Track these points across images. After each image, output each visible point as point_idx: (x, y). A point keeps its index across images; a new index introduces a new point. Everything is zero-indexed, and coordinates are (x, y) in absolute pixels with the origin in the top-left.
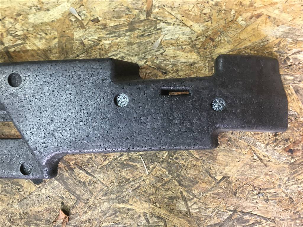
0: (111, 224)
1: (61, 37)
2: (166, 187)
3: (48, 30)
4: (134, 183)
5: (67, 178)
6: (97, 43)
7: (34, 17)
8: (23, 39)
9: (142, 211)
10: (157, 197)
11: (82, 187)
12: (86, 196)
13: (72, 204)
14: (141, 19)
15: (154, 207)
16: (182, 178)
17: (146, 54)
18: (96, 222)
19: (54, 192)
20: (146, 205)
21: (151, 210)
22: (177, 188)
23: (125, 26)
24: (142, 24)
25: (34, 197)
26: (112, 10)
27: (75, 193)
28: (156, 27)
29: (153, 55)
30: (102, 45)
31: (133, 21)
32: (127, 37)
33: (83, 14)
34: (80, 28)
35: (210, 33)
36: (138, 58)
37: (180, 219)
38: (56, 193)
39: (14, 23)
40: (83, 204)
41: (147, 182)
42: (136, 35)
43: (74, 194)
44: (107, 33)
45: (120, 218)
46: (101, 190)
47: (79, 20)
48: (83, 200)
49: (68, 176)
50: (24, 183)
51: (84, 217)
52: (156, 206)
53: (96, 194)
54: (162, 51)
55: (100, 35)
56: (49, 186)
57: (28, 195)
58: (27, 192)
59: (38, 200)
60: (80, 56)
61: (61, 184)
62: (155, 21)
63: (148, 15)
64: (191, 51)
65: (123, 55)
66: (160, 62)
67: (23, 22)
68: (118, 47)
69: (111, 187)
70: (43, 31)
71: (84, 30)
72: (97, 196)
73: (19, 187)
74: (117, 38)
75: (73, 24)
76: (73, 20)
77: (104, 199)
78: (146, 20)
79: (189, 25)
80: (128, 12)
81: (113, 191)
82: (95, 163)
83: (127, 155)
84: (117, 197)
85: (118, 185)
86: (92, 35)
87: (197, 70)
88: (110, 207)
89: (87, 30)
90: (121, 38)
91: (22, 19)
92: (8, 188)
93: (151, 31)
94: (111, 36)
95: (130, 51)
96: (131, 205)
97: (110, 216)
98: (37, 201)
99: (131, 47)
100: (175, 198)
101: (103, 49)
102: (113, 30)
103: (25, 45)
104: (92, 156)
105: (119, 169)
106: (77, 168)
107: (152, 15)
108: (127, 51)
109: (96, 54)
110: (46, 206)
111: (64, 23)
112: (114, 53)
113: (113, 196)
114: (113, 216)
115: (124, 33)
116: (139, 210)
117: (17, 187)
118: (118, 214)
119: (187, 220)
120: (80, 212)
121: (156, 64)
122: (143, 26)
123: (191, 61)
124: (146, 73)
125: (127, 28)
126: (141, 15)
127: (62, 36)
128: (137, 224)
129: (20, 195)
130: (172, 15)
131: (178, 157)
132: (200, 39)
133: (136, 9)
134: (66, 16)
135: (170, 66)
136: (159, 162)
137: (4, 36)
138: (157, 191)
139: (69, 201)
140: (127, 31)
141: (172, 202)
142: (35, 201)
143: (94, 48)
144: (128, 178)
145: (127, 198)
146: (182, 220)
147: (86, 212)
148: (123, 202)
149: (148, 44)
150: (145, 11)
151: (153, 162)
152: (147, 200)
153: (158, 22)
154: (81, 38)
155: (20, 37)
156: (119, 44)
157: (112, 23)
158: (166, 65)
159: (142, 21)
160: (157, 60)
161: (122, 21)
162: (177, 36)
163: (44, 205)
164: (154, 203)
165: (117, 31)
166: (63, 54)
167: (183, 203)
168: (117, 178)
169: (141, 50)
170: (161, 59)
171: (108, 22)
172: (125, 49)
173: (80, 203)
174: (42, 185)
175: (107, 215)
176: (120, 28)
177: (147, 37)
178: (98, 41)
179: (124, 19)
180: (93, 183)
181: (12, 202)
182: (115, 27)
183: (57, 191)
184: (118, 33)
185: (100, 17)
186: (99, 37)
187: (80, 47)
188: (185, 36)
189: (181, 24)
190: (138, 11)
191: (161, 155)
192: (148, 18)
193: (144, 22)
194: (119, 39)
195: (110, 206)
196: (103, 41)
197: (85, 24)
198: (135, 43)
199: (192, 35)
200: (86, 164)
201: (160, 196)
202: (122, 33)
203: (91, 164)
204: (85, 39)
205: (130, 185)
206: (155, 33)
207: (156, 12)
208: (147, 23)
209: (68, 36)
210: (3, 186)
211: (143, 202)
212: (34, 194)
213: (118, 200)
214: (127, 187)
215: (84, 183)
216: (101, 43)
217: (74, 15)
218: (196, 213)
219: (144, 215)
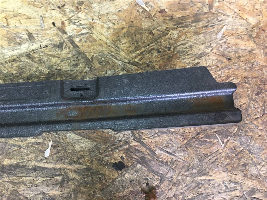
0: (195, 195)
1: (129, 27)
2: (239, 156)
3: (115, 20)
4: (212, 157)
5: (150, 161)
6: (166, 33)
7: (99, 7)
8: (89, 28)
9: (222, 180)
10: (232, 166)
11: (165, 167)
12: (169, 175)
13: (156, 183)
14: (204, 12)
15: (231, 175)
16: (251, 147)
17: (211, 42)
18: (181, 196)
19: (138, 175)
20: (224, 174)
21: (229, 178)
22: (248, 156)
23: (190, 17)
24: (206, 16)
25: (117, 183)
26: (178, 2)
27: (159, 173)
28: (217, 19)
29: (218, 43)
30: (170, 35)
31: (197, 13)
32: (193, 28)
33: (150, 5)
34: (148, 18)
35: (262, 26)
36: (205, 47)
37: (253, 181)
38: (140, 175)
39: (76, 11)
40: (168, 182)
41: (223, 154)
42: (201, 26)
43: (158, 175)
44: (174, 23)
45: (202, 188)
46: (183, 167)
47: (146, 10)
48: (167, 178)
49: (150, 158)
50: (105, 171)
51: (170, 193)
52: (232, 174)
53: (179, 171)
54: (225, 40)
55: (168, 25)
56: (132, 171)
57: (111, 183)
58: (109, 179)
59: (122, 186)
60: (151, 45)
61: (144, 166)
62: (217, 14)
63: (210, 8)
64: (248, 40)
65: (191, 43)
66: (224, 50)
67: (86, 11)
68: (186, 36)
69: (192, 163)
70: (110, 21)
71: (152, 20)
72: (180, 172)
73: (100, 176)
74: (184, 28)
75: (141, 15)
76: (141, 10)
77: (186, 175)
78: (209, 12)
79: (245, 18)
80: (192, 5)
81: (194, 166)
82: (174, 144)
83: (203, 133)
84: (198, 171)
85: (198, 160)
86: (160, 26)
87: (255, 56)
88: (193, 181)
89: (155, 21)
90: (188, 28)
91: (85, 7)
92: (88, 179)
93: (214, 22)
94: (179, 26)
95: (197, 40)
96: (212, 176)
97: (193, 189)
98: (120, 187)
99: (197, 36)
100: (247, 164)
101: (172, 38)
102: (180, 21)
103: (91, 34)
104: (172, 137)
105: (197, 146)
106: (158, 150)
107: (214, 8)
108: (194, 40)
109: (166, 43)
110: (131, 189)
111: (131, 13)
112: (182, 42)
113: (194, 171)
114: (197, 188)
115: (190, 23)
116: (218, 179)
117: (97, 176)
118: (200, 186)
119: (258, 181)
120: (165, 190)
121: (221, 52)
122: (207, 18)
123: (249, 48)
124: (213, 60)
125: (193, 19)
126: (204, 8)
127: (131, 26)
128: (218, 191)
129: (102, 183)
130: (231, 9)
131: (246, 130)
132: (254, 30)
133: (199, 2)
134: (133, 7)
135: (233, 53)
136: (232, 136)
137: (66, 25)
138: (232, 161)
139: (153, 181)
140: (193, 22)
141: (245, 168)
142: (119, 187)
143: (163, 38)
144: (206, 153)
145: (207, 170)
146: (254, 181)
147: (171, 189)
148: (204, 174)
149: (212, 33)
150: (207, 5)
151: (226, 137)
152: (224, 170)
153: (219, 14)
154: (150, 29)
155: (86, 27)
156: (187, 33)
157: (178, 14)
158: (229, 52)
159: (206, 13)
160: (221, 48)
161: (187, 12)
162: (236, 27)
163: (128, 189)
164: (230, 171)
165: (183, 21)
166: (133, 43)
167: (254, 168)
168: (196, 155)
169: (207, 39)
170: (225, 47)
171: (174, 13)
172: (192, 38)
173: (165, 182)
174: (125, 171)
175: (191, 188)
176: (187, 19)
177: (211, 27)
178: (166, 31)
179: (189, 11)
180: (174, 162)
181: (94, 192)
182: (182, 18)
183: (140, 174)
184: (185, 24)
185: (166, 8)
186: (166, 28)
187: (149, 37)
188: (242, 27)
189: (239, 17)
190: (201, 4)
191: (232, 130)
192: (210, 11)
193: (207, 14)
194: (186, 29)
195: (193, 179)
196: (171, 31)
197: (153, 15)
198: (200, 33)
199: (248, 26)
200: (167, 145)
201: (235, 165)
202: (188, 24)
203: (171, 145)
204: (154, 29)
205: (208, 159)
206: (218, 24)
207: (217, 6)
208: (210, 15)
209: (136, 26)
210: (82, 178)
211: (221, 172)
212: (118, 180)
213: (200, 173)
214: (206, 161)
215: (167, 162)
216: (170, 33)
217: (140, 6)
218: (264, 174)
219: (224, 183)
